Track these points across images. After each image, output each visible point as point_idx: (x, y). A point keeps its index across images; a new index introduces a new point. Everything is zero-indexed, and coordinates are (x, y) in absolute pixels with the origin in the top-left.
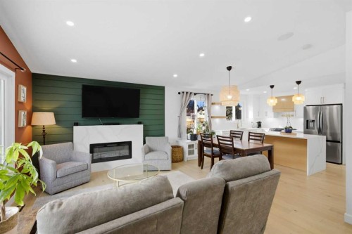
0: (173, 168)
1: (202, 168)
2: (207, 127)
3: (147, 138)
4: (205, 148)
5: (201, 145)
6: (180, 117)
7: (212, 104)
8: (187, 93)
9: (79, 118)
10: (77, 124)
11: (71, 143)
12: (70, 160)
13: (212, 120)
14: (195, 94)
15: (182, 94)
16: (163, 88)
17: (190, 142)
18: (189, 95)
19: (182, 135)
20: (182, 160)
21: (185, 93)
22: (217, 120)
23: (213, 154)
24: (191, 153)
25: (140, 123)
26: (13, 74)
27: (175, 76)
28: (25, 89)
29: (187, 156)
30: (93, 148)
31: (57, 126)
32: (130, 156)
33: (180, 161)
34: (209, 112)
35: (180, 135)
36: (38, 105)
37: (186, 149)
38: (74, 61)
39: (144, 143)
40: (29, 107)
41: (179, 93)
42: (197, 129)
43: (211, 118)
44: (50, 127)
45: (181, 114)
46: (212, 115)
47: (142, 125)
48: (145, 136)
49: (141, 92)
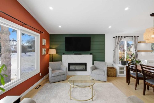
0: (108, 80)
1: (129, 84)
2: (134, 58)
3: (94, 62)
4: (131, 72)
5: (128, 69)
6: (115, 51)
7: (139, 42)
8: (119, 37)
9: (64, 51)
10: (64, 54)
11: (61, 62)
12: (60, 69)
13: (138, 53)
14: (125, 37)
15: (115, 37)
16: (104, 36)
17: (121, 66)
18: (120, 38)
19: (116, 62)
20: (115, 76)
21: (118, 37)
22: (143, 53)
23: (137, 76)
24: (122, 72)
25: (91, 54)
26: (39, 35)
27: (110, 27)
28: (45, 40)
29: (118, 74)
30: (70, 64)
31: (57, 54)
32: (85, 70)
33: (114, 77)
34: (136, 48)
35: (114, 61)
36: (51, 46)
37: (118, 70)
38: (60, 27)
39: (93, 64)
40: (48, 47)
41: (114, 37)
42: (126, 58)
43: (137, 51)
44: (55, 55)
45: (115, 49)
46: (138, 50)
47: (92, 55)
48: (93, 61)
49: (91, 38)
